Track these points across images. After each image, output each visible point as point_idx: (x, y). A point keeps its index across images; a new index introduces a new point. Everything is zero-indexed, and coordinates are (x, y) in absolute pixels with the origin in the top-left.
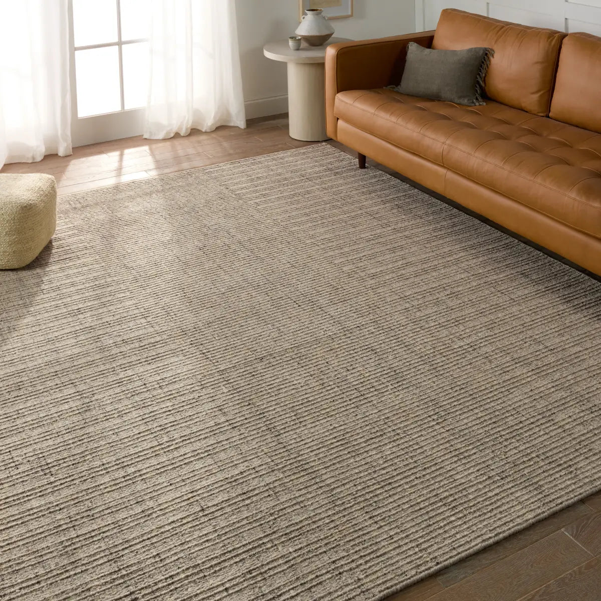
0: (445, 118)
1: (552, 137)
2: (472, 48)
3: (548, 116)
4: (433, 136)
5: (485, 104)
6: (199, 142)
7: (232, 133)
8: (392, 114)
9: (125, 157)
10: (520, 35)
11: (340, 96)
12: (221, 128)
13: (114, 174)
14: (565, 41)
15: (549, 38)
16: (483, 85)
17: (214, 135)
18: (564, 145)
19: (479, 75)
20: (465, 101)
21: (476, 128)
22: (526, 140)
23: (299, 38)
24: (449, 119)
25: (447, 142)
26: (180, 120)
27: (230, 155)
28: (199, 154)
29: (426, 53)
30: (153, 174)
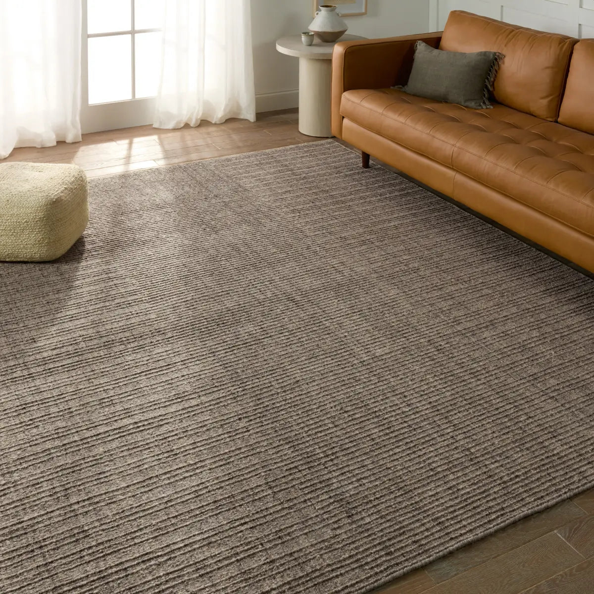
0: (453, 120)
1: (561, 143)
2: (481, 52)
3: (556, 122)
4: (443, 138)
5: (492, 107)
6: (208, 134)
7: (242, 126)
8: (400, 114)
9: (134, 146)
10: (530, 39)
11: (346, 95)
12: (232, 120)
13: (122, 161)
14: (577, 46)
15: (560, 44)
16: (491, 89)
17: (223, 127)
18: (574, 150)
19: (488, 79)
20: (472, 104)
21: (485, 131)
22: (535, 145)
23: (312, 33)
24: (457, 121)
25: (458, 145)
26: (190, 110)
27: (239, 147)
28: (208, 146)
29: (434, 54)
30: (161, 164)
